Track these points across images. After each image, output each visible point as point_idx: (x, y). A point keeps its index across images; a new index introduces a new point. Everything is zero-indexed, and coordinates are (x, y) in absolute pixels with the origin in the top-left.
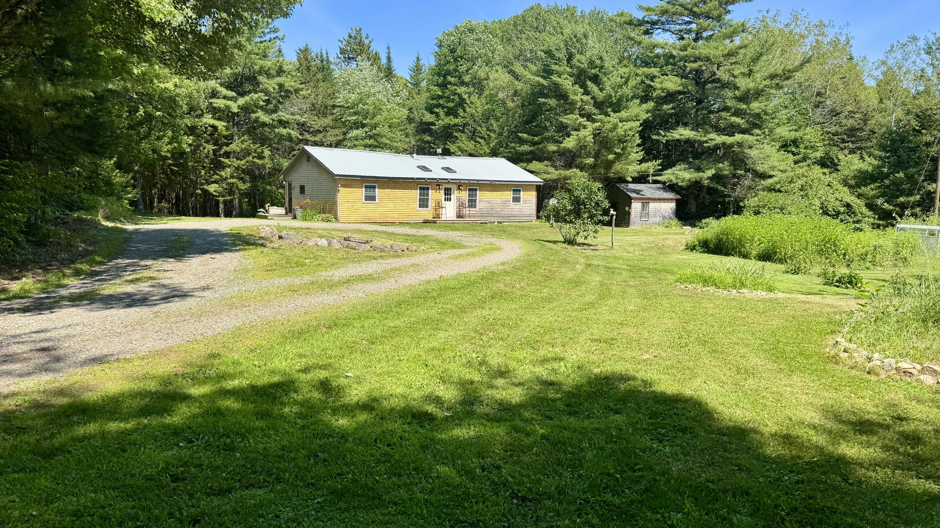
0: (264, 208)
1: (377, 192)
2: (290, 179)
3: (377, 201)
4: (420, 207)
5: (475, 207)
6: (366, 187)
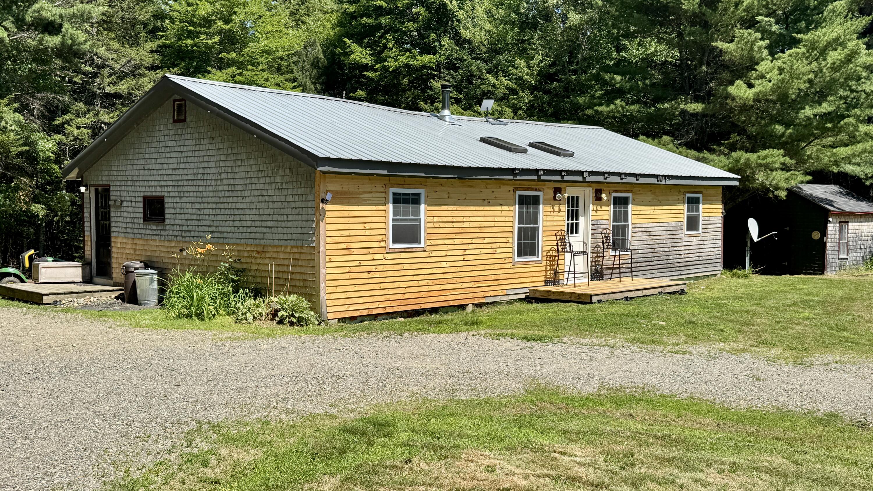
0: (19, 265)
1: (422, 215)
2: (103, 180)
3: (422, 245)
4: (519, 252)
6: (398, 200)
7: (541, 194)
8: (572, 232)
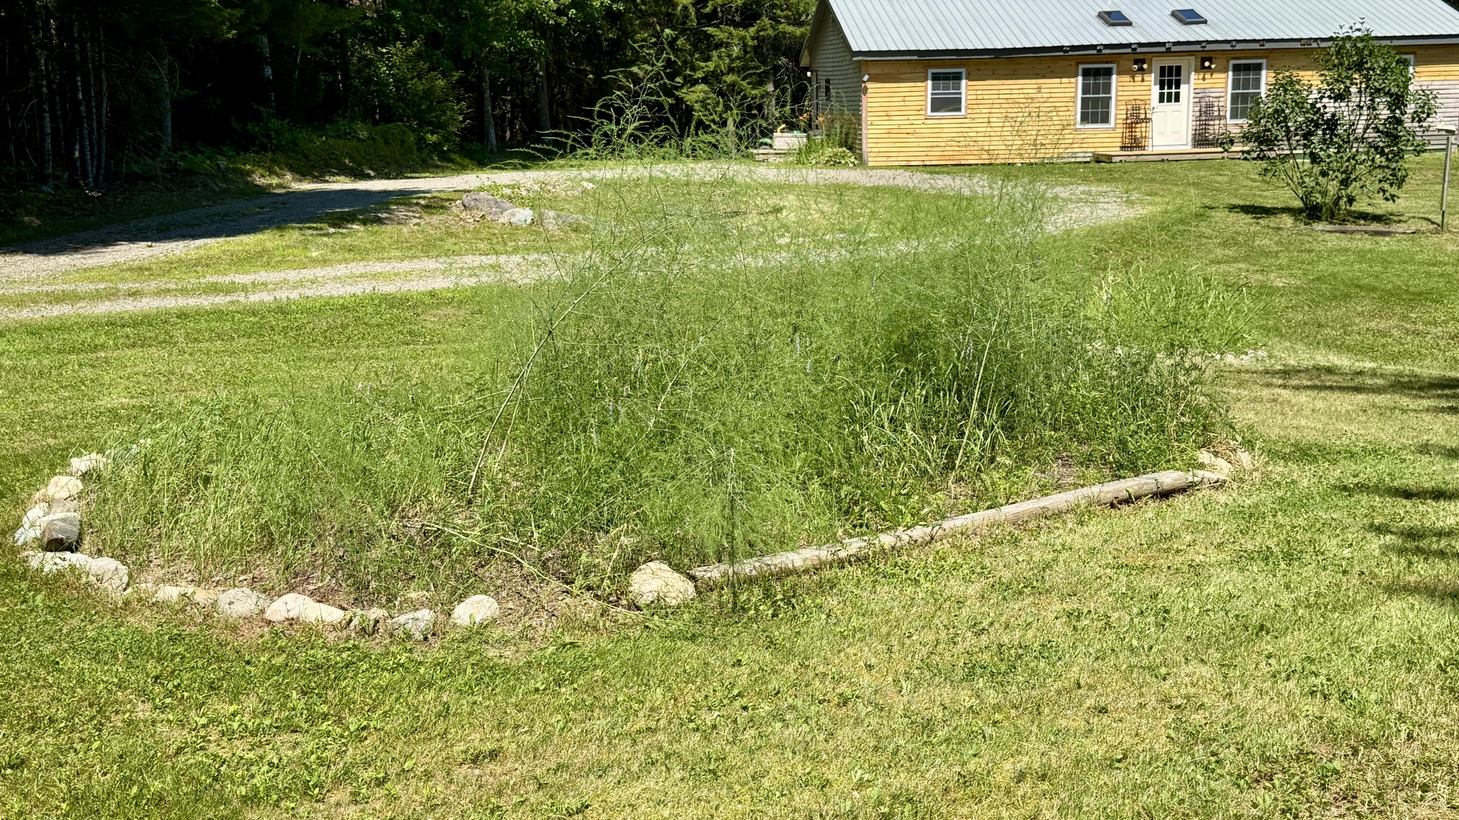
1: (963, 89)
3: (963, 112)
6: (936, 78)
7: (1114, 66)
8: (1169, 100)
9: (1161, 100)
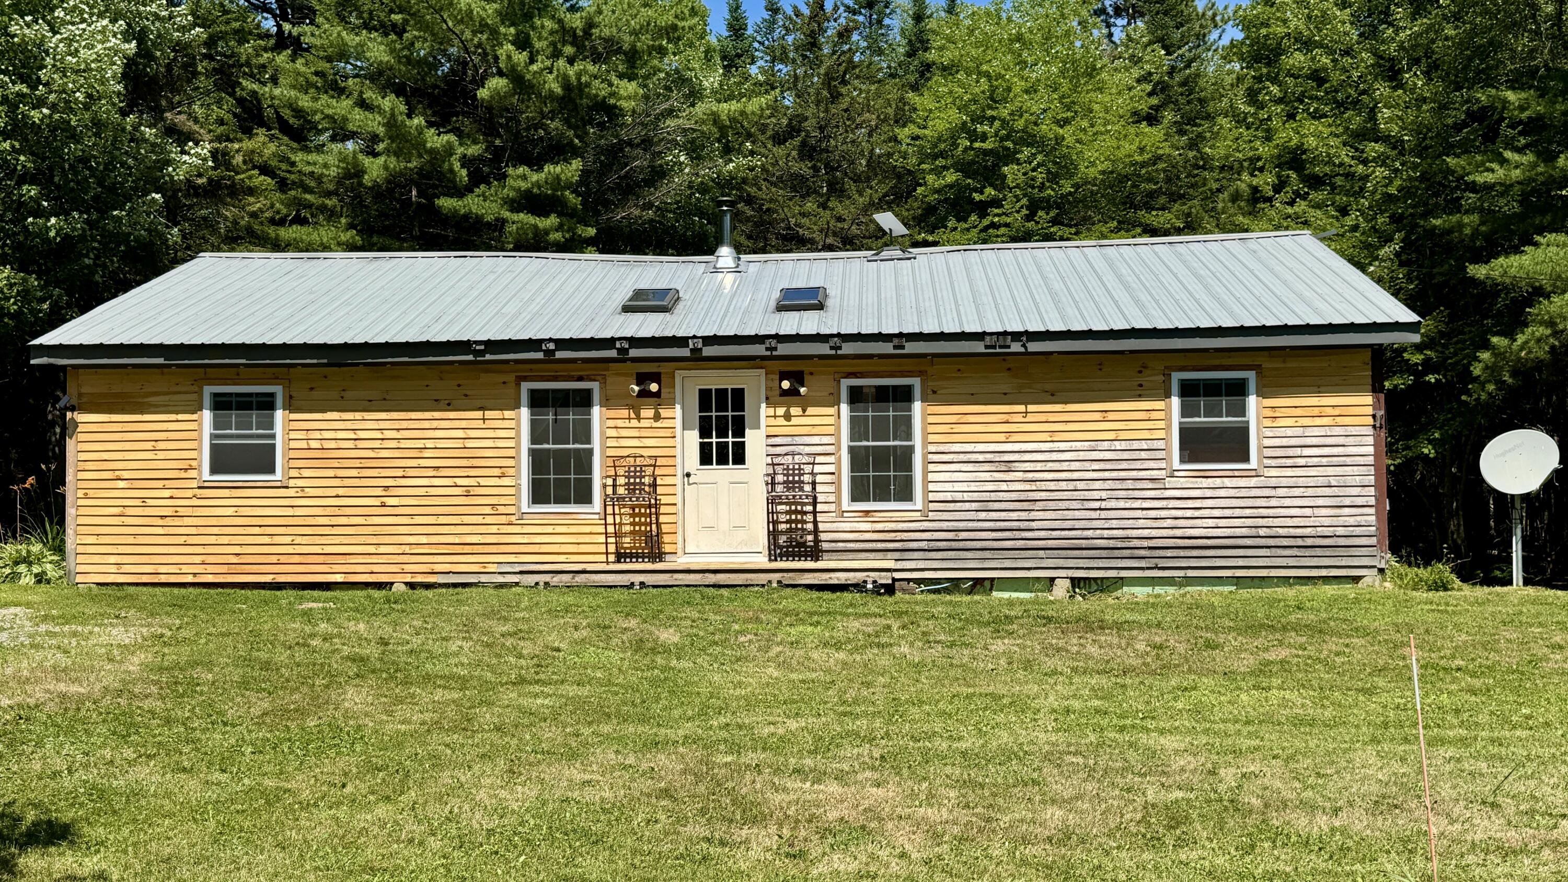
1: (279, 429)
3: (278, 475)
4: (539, 495)
5: (906, 494)
6: (221, 404)
7: (595, 386)
8: (722, 460)
9: (705, 459)
